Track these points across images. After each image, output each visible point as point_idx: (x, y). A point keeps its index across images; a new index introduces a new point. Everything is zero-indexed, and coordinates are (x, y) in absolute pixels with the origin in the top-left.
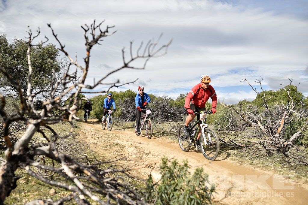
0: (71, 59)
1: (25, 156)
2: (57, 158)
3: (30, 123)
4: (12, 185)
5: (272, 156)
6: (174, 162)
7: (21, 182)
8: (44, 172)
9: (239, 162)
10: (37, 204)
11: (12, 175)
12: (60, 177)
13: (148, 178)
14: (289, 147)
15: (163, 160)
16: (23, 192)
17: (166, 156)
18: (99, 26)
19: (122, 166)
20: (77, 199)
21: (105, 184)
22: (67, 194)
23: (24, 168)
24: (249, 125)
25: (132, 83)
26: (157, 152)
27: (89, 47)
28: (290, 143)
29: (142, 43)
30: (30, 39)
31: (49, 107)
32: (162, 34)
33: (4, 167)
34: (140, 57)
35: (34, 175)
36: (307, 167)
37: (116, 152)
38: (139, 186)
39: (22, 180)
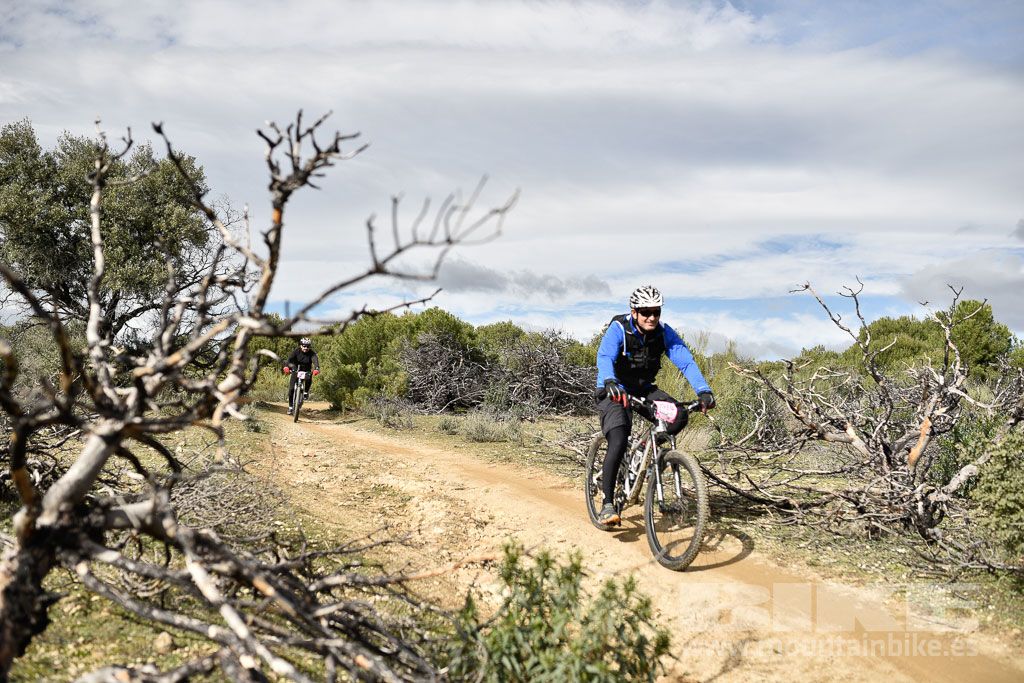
1: (75, 530)
3: (90, 432)
4: (33, 621)
5: (884, 539)
6: (541, 558)
7: (66, 610)
8: (139, 581)
9: (775, 556)
10: (110, 679)
11: (35, 591)
12: (189, 597)
13: (461, 605)
14: (942, 512)
15: (507, 549)
16: (71, 642)
17: (518, 538)
18: (313, 130)
19: (380, 566)
20: (230, 669)
21: (324, 623)
22: (208, 649)
23: (73, 567)
24: (815, 434)
25: (422, 304)
26: (516, 518)
27: (279, 194)
28: (944, 497)
29: (427, 202)
31: (150, 383)
32: (484, 180)
33: (10, 565)
34: (423, 243)
35: (102, 589)
36: (992, 578)
37: (380, 515)
38: (444, 628)
39: (70, 602)
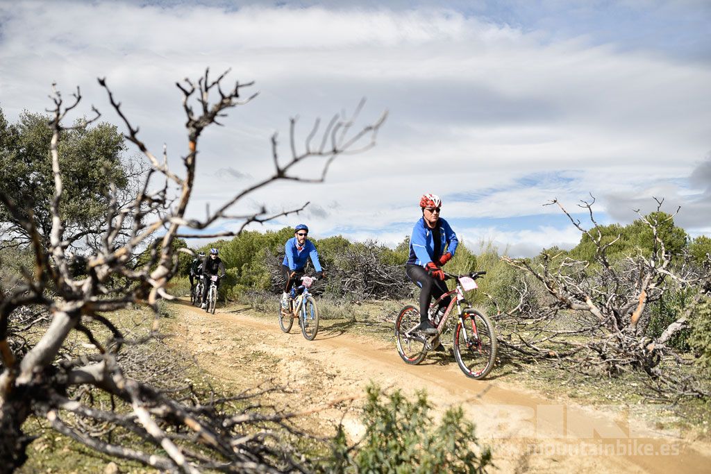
0: (153, 159)
1: (46, 387)
2: (122, 391)
3: (57, 309)
4: (15, 457)
5: (620, 377)
6: (394, 396)
7: (37, 448)
8: (91, 424)
9: (545, 392)
11: (16, 434)
12: (128, 435)
13: (335, 433)
14: (659, 357)
15: (369, 390)
17: (375, 380)
18: (217, 82)
19: (273, 407)
21: (236, 450)
23: (45, 415)
24: (565, 304)
25: (296, 213)
26: (355, 372)
27: (194, 130)
28: (661, 346)
29: (318, 121)
30: (58, 115)
31: (102, 272)
32: (363, 102)
34: (314, 154)
35: (67, 431)
36: (701, 402)
37: (259, 373)
38: (315, 451)
39: (40, 443)
